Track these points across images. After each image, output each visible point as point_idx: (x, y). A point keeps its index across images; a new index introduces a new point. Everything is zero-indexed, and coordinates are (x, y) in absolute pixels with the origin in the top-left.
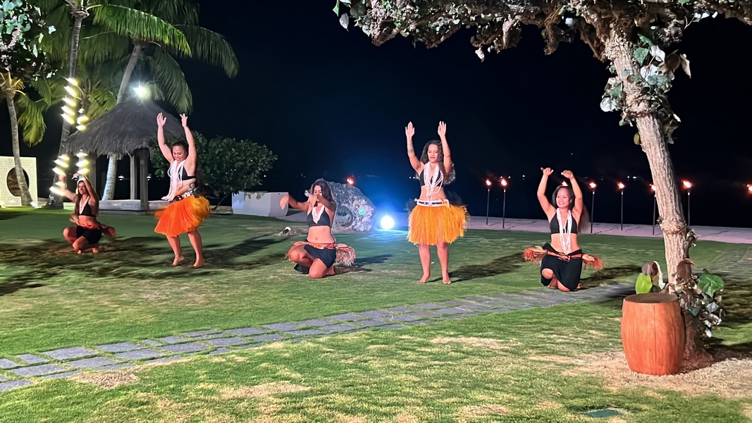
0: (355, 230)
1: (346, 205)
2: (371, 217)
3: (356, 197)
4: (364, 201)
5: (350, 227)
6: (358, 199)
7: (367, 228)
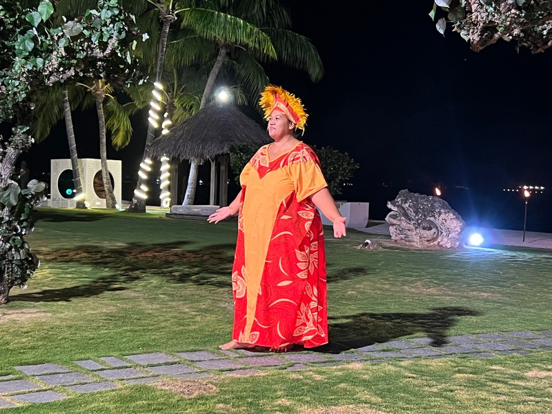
0: (441, 246)
1: (432, 219)
2: (460, 233)
3: (442, 211)
4: (451, 215)
5: (436, 243)
6: (446, 213)
7: (455, 244)
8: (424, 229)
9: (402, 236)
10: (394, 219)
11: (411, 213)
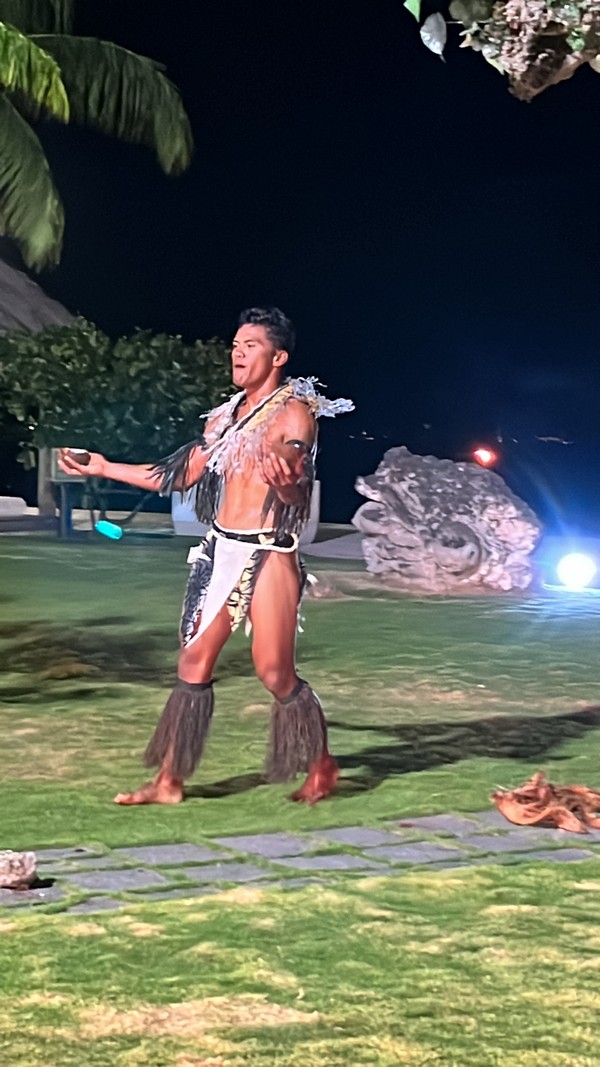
0: (488, 586)
1: (465, 519)
2: (532, 554)
3: (491, 499)
4: (512, 509)
5: (474, 578)
6: (498, 504)
7: (520, 581)
8: (446, 543)
9: (394, 564)
10: (374, 520)
11: (414, 504)
